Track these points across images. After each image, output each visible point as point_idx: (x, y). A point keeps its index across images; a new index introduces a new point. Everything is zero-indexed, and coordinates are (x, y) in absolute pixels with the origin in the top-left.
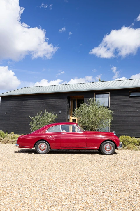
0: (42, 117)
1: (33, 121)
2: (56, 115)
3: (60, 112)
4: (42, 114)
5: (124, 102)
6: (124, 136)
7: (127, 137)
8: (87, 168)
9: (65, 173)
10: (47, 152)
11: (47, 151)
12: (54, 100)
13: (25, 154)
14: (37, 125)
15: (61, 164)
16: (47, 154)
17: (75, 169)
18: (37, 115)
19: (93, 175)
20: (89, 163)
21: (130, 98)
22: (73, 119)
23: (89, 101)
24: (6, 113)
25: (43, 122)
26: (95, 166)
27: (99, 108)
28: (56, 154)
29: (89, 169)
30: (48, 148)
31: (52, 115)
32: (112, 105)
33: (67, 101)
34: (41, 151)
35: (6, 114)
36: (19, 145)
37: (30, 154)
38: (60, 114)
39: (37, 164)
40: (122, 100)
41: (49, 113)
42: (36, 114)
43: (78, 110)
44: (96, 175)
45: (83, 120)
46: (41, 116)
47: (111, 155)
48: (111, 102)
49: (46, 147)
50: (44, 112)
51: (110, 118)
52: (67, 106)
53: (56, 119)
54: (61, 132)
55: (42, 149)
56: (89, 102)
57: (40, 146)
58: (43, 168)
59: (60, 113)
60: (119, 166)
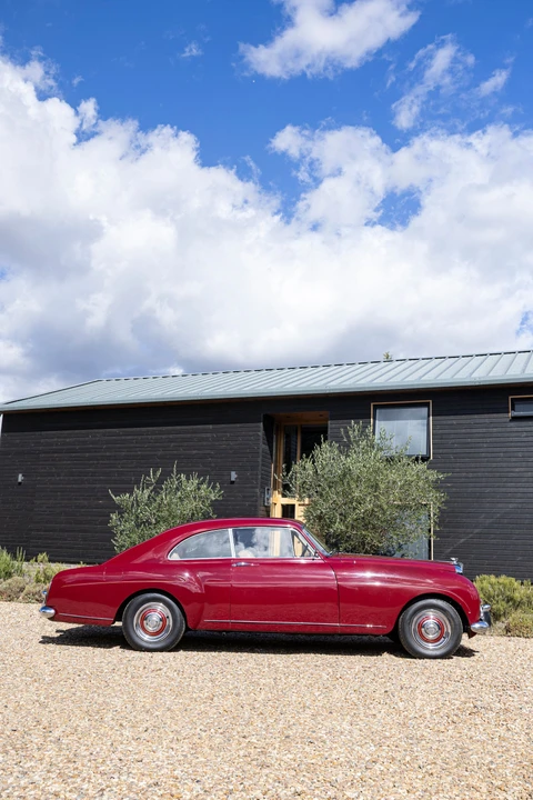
0: (158, 493)
1: (120, 510)
2: (214, 488)
3: (234, 476)
4: (160, 482)
5: (488, 440)
6: (493, 579)
7: (503, 579)
8: (346, 725)
9: (242, 753)
10: (172, 643)
11: (173, 637)
12: (211, 426)
13: (81, 648)
14: (138, 526)
15: (229, 703)
16: (170, 651)
17: (291, 733)
18: (138, 488)
19: (377, 767)
20: (354, 696)
21: (512, 424)
22: (283, 506)
23: (347, 432)
24: (20, 478)
25: (165, 514)
26: (379, 716)
27: (390, 460)
28: (210, 650)
29: (356, 733)
30: (178, 625)
31: (199, 489)
32: (441, 451)
33: (261, 433)
34: (147, 637)
35: (20, 480)
36: (53, 611)
37: (99, 651)
38: (232, 483)
39: (118, 703)
40: (481, 430)
41: (188, 479)
42: (138, 482)
43: (303, 469)
44: (393, 768)
45: (324, 508)
46: (157, 490)
47: (446, 662)
48: (438, 439)
49: (170, 622)
50: (166, 475)
51: (434, 501)
52: (260, 451)
53: (214, 504)
54: (234, 556)
55: (150, 629)
56: (348, 437)
57: (144, 618)
58: (145, 725)
59: (233, 479)
60: (491, 715)
